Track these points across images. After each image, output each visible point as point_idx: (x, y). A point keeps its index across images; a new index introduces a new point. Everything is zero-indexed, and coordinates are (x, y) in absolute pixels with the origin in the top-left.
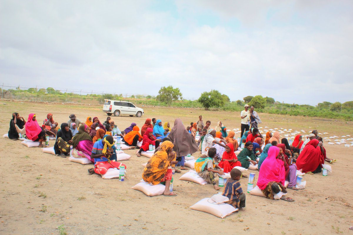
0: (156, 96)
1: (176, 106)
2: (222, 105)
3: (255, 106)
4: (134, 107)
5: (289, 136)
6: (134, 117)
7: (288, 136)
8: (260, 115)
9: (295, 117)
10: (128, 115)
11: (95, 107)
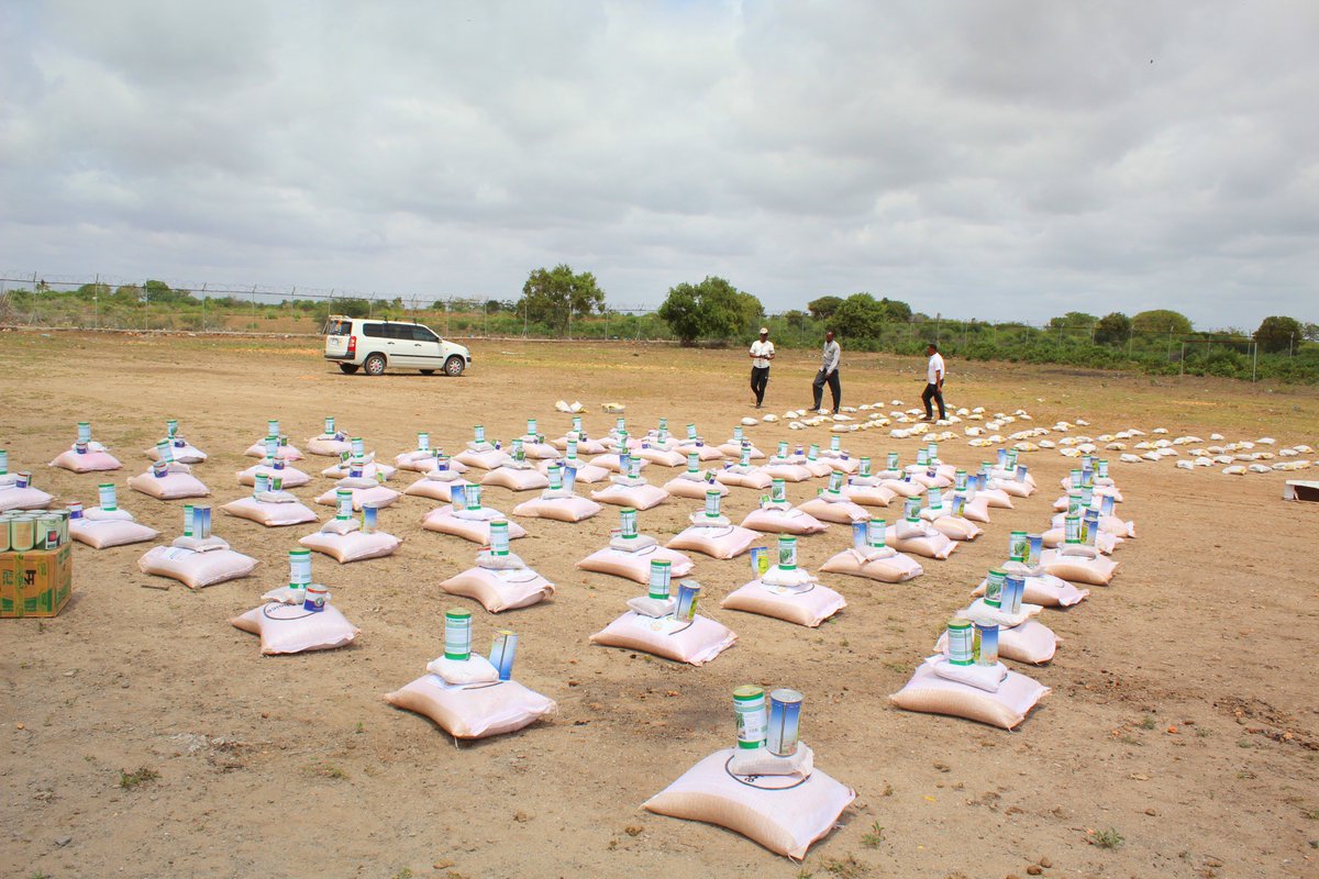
0: (515, 302)
1: (582, 334)
2: (739, 328)
3: (848, 330)
4: (437, 340)
5: (980, 433)
6: (435, 378)
7: (977, 433)
8: (869, 358)
9: (983, 364)
10: (415, 369)
11: (303, 344)
